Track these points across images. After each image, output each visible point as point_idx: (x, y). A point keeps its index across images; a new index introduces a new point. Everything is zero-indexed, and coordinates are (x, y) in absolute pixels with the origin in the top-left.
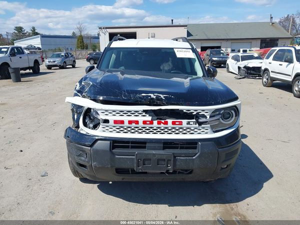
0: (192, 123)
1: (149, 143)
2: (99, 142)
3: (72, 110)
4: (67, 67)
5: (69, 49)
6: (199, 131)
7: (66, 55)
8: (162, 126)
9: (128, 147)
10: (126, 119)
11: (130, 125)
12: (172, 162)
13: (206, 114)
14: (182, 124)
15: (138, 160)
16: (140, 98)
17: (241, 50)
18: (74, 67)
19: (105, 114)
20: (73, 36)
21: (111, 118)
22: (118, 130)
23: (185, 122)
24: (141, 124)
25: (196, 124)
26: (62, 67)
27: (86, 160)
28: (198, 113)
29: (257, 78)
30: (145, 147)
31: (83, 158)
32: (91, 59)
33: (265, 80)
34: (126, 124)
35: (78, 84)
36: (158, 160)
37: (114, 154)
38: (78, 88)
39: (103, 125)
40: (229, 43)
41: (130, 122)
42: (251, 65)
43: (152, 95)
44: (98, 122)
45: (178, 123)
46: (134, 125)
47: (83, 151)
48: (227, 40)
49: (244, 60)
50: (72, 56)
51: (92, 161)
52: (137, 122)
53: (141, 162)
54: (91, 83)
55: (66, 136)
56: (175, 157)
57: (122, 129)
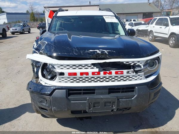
0: (131, 72)
1: (97, 89)
2: (56, 90)
3: (32, 64)
4: (25, 33)
5: (26, 22)
6: (136, 78)
7: (24, 25)
8: (107, 75)
9: (80, 94)
10: (78, 71)
11: (82, 76)
12: (116, 103)
13: (140, 64)
14: (123, 74)
15: (89, 103)
16: (88, 53)
17: (132, 20)
18: (29, 32)
19: (61, 68)
20: (27, 13)
21: (66, 71)
22: (72, 81)
23: (125, 71)
24: (90, 75)
25: (134, 73)
26: (21, 33)
27: (47, 105)
28: (135, 64)
29: (145, 36)
30: (94, 93)
31: (44, 104)
32: (40, 27)
33: (150, 37)
34: (79, 75)
35: (35, 43)
36: (105, 103)
37: (69, 100)
38: (35, 46)
39: (59, 77)
40: (125, 16)
41: (82, 74)
42: (140, 29)
43: (98, 51)
44: (54, 75)
45: (120, 73)
46: (85, 76)
47: (44, 98)
48: (124, 14)
49: (136, 26)
50: (28, 26)
51: (52, 107)
52: (87, 74)
53: (92, 105)
54: (47, 42)
55: (29, 88)
56: (118, 99)
57: (75, 79)
